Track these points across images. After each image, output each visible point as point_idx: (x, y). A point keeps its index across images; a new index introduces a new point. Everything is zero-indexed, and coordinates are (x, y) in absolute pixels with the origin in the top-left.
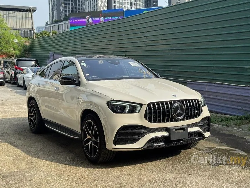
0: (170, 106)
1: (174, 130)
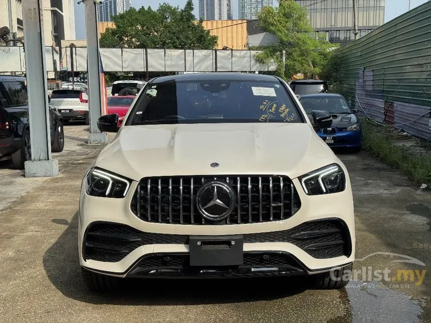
0: (194, 188)
1: (199, 243)
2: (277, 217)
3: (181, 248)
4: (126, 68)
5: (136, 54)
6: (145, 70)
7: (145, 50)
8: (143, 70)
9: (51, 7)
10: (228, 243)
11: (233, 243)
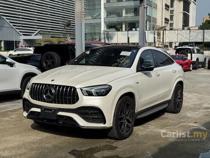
0: (44, 88)
1: (43, 109)
2: (70, 103)
3: (39, 110)
4: (191, 40)
5: (198, 33)
6: (203, 41)
7: (203, 30)
8: (201, 41)
9: (183, 11)
10: (51, 110)
11: (53, 111)
